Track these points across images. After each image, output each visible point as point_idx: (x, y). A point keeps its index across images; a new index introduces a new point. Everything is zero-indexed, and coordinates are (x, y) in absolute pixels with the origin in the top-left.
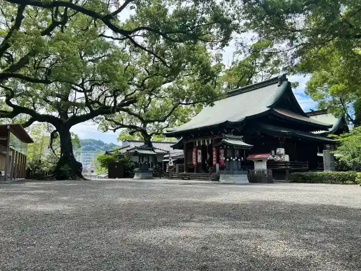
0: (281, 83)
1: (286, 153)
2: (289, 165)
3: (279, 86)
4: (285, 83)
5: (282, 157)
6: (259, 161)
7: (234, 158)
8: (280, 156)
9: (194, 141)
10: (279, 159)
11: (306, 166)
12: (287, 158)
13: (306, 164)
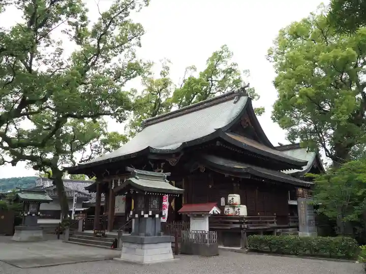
0: (238, 99)
1: (242, 202)
2: (247, 223)
3: (235, 103)
4: (243, 99)
5: (236, 209)
6: (198, 216)
7: (146, 212)
8: (234, 207)
9: (109, 181)
10: (231, 211)
11: (273, 222)
12: (243, 211)
13: (273, 219)
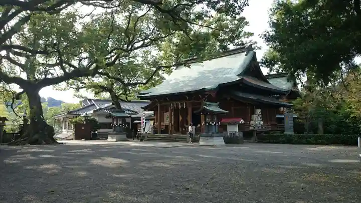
0: (248, 53)
3: (246, 55)
4: (251, 52)
6: (231, 124)
7: (213, 123)
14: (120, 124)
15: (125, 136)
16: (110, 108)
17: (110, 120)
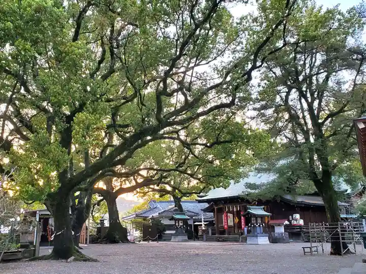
1: (301, 218)
2: (303, 228)
5: (298, 221)
6: (278, 225)
7: (257, 224)
8: (296, 221)
9: (224, 207)
10: (295, 223)
12: (301, 222)
14: (181, 226)
15: (186, 238)
16: (172, 210)
17: (173, 222)
